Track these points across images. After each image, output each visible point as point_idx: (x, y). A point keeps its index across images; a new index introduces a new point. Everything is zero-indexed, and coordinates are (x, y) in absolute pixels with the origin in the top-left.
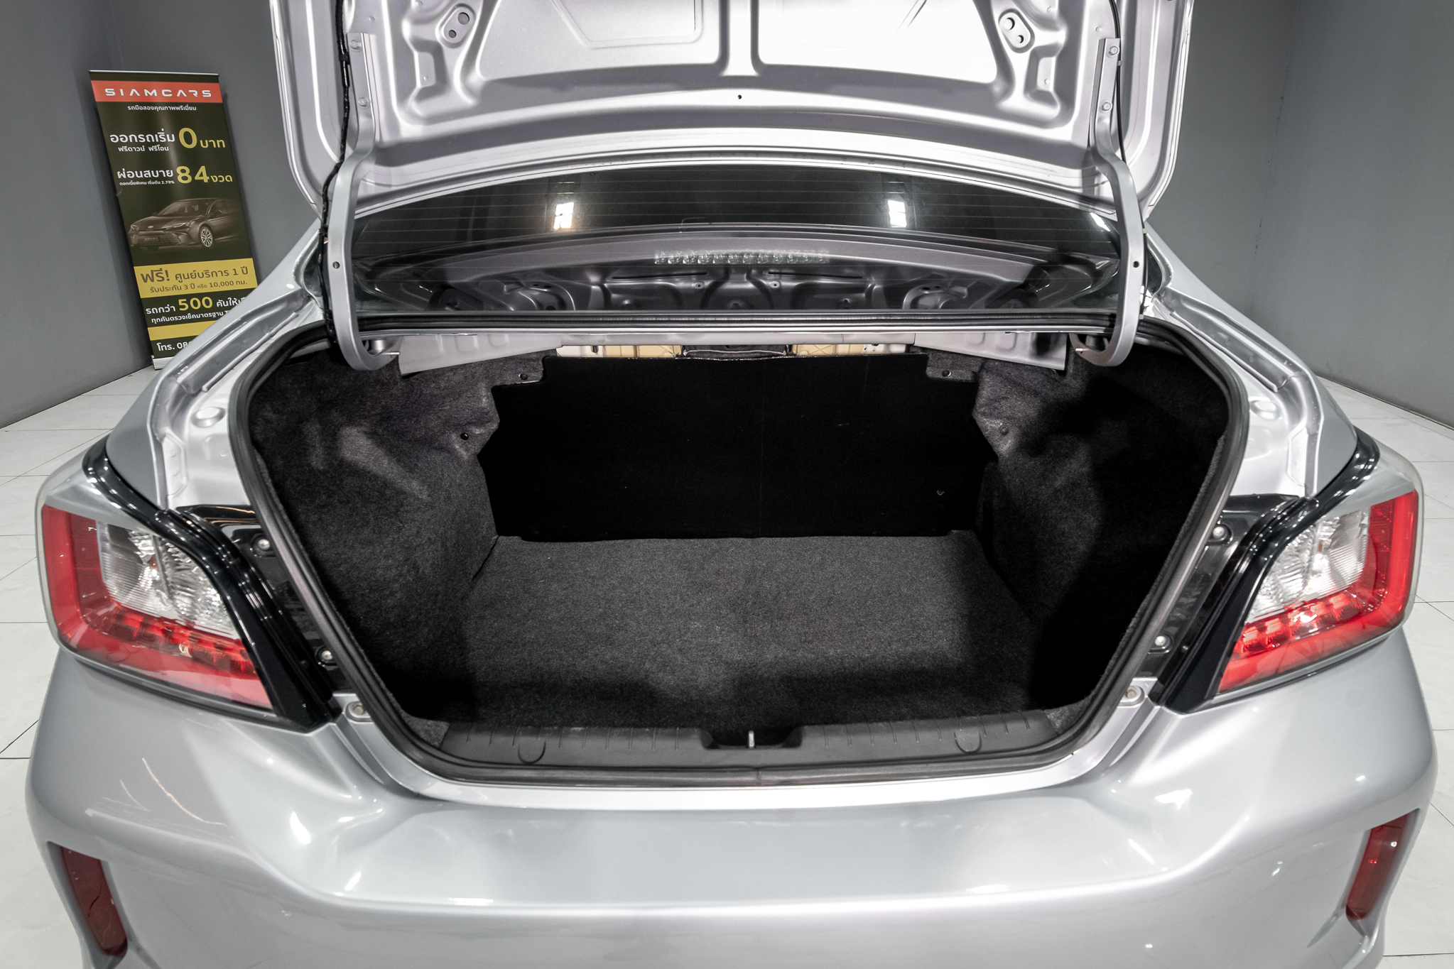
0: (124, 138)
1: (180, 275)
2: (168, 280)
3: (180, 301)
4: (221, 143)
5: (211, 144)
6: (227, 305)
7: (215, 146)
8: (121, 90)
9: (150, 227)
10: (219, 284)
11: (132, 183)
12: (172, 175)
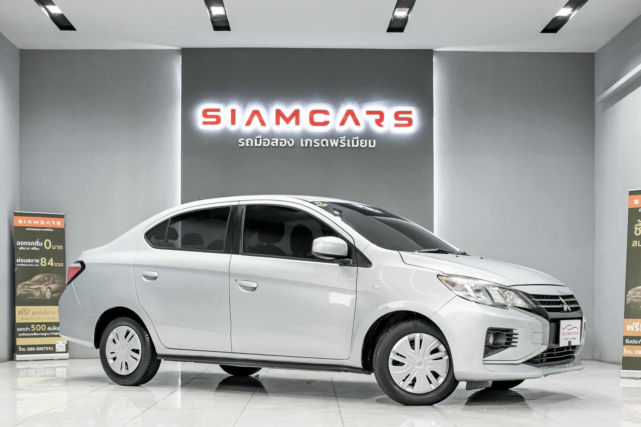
0: (22, 243)
1: (34, 312)
2: (29, 314)
3: (32, 325)
4: (61, 247)
5: (57, 247)
6: (52, 330)
7: (58, 249)
8: (25, 221)
9: (26, 287)
10: (50, 318)
11: (22, 265)
12: (38, 262)
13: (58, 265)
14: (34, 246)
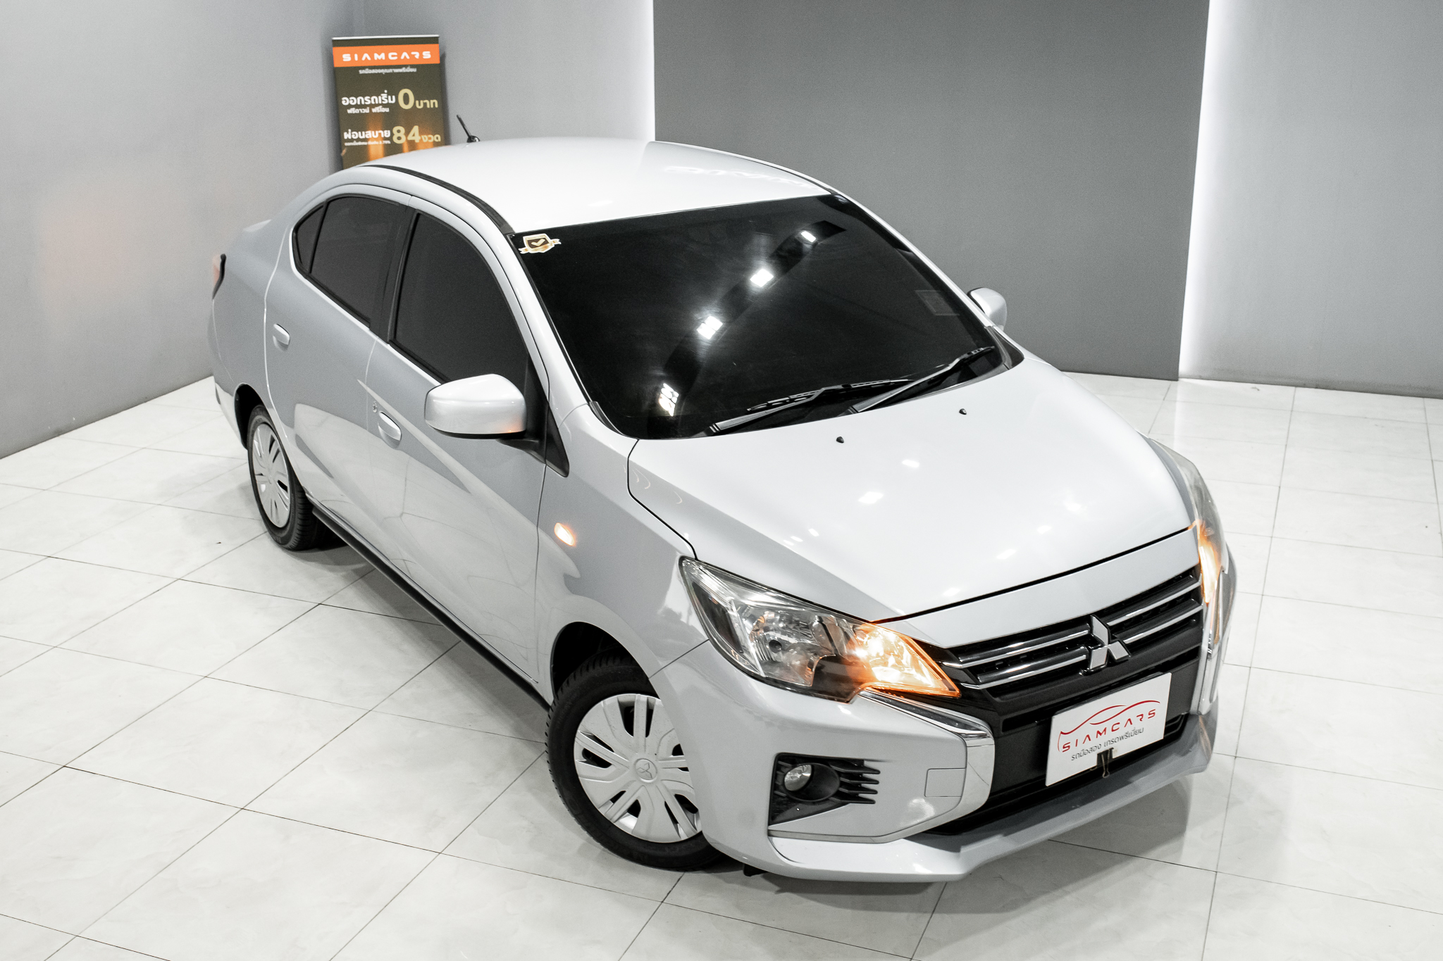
0: (353, 101)
4: (434, 103)
5: (425, 104)
7: (428, 106)
8: (356, 55)
11: (355, 143)
12: (389, 135)
13: (430, 138)
14: (378, 105)
